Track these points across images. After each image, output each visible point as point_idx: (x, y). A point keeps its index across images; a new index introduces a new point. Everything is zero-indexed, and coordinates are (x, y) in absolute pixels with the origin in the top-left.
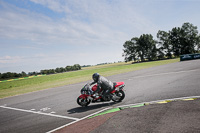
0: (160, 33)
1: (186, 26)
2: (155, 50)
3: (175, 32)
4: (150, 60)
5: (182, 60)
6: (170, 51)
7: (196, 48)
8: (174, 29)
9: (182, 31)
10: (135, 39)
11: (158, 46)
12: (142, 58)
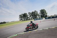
0: (29, 13)
1: (35, 11)
2: (28, 17)
3: (33, 13)
4: (26, 20)
5: (34, 20)
6: (31, 18)
7: (38, 17)
8: (32, 12)
9: (34, 13)
10: (22, 14)
11: (28, 16)
12: (24, 20)
